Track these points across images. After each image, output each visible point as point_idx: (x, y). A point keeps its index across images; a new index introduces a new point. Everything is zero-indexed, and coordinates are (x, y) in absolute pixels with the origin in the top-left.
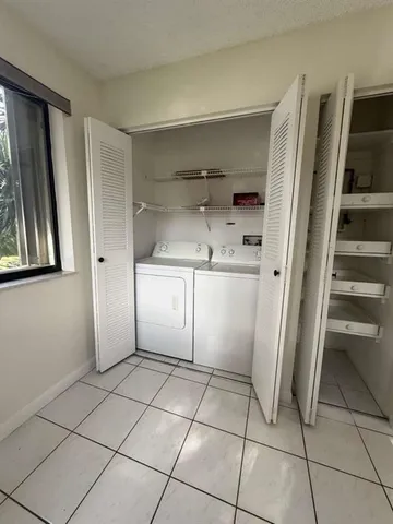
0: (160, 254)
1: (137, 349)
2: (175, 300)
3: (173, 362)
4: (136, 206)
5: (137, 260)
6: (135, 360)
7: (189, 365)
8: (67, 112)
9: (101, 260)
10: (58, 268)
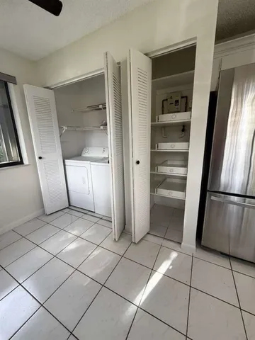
0: (85, 155)
1: (70, 205)
2: (83, 179)
3: (86, 212)
4: (60, 128)
5: (65, 158)
6: (67, 210)
7: (92, 214)
8: (15, 83)
9: (40, 158)
10: (21, 162)
